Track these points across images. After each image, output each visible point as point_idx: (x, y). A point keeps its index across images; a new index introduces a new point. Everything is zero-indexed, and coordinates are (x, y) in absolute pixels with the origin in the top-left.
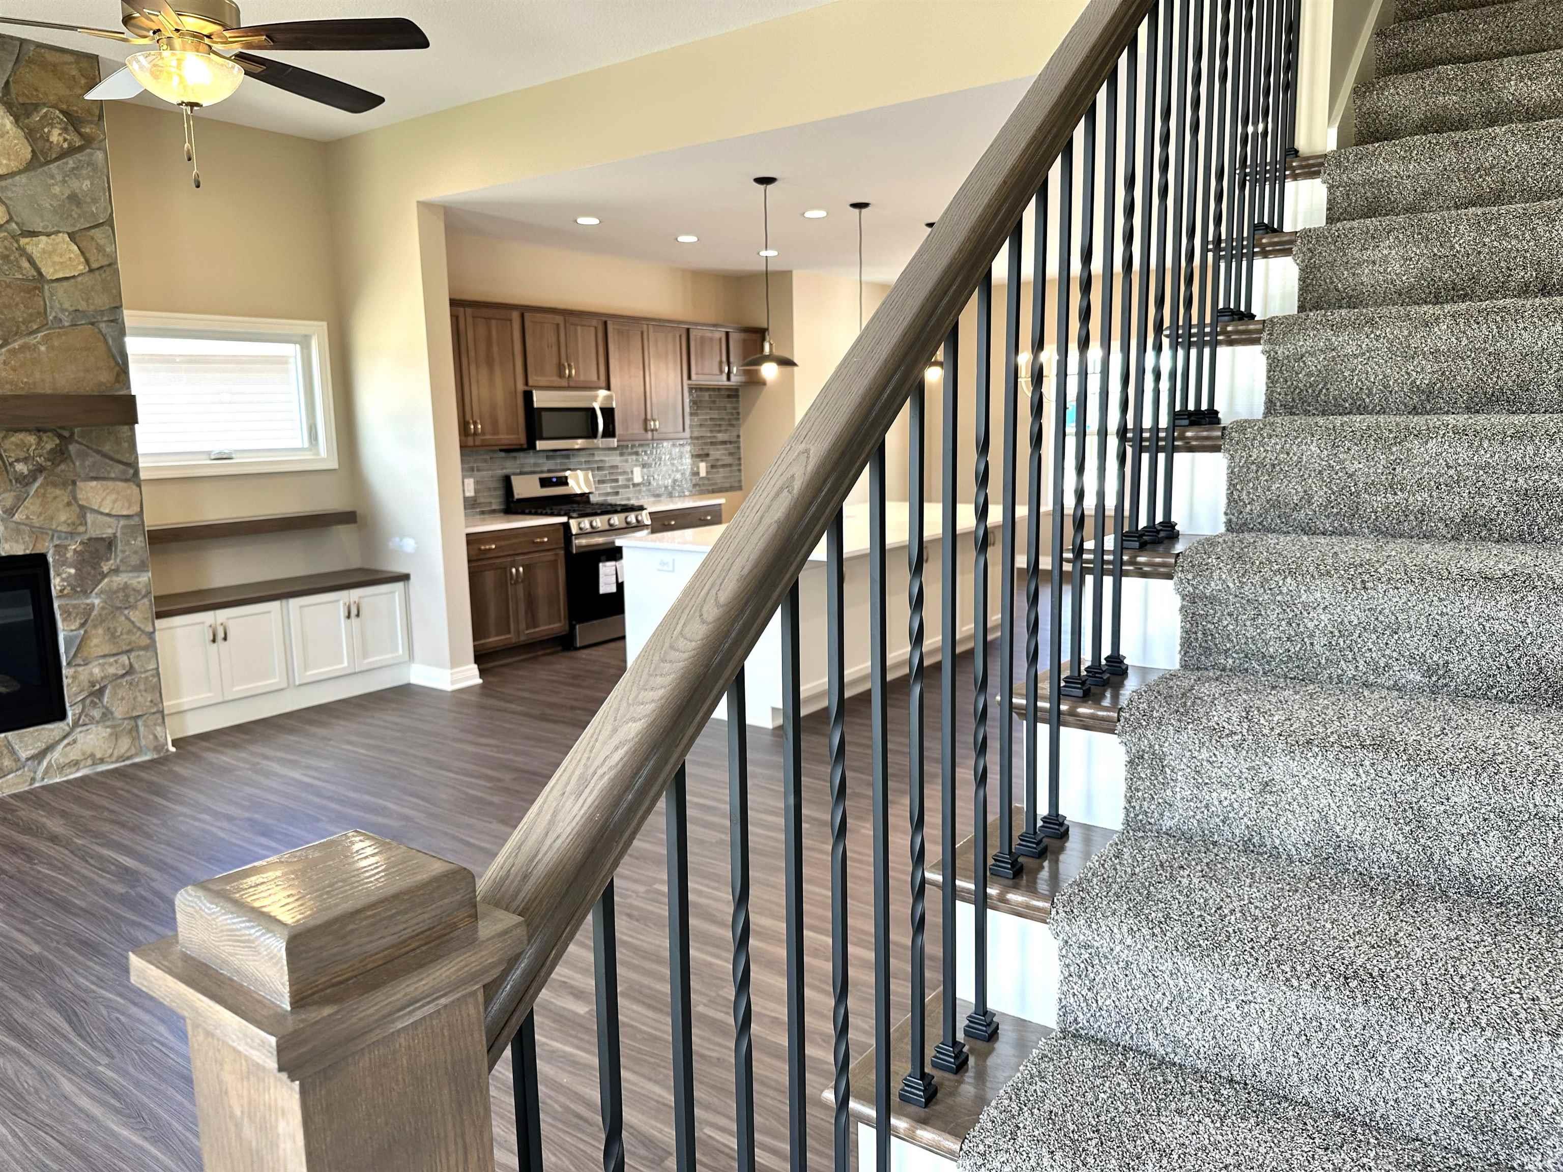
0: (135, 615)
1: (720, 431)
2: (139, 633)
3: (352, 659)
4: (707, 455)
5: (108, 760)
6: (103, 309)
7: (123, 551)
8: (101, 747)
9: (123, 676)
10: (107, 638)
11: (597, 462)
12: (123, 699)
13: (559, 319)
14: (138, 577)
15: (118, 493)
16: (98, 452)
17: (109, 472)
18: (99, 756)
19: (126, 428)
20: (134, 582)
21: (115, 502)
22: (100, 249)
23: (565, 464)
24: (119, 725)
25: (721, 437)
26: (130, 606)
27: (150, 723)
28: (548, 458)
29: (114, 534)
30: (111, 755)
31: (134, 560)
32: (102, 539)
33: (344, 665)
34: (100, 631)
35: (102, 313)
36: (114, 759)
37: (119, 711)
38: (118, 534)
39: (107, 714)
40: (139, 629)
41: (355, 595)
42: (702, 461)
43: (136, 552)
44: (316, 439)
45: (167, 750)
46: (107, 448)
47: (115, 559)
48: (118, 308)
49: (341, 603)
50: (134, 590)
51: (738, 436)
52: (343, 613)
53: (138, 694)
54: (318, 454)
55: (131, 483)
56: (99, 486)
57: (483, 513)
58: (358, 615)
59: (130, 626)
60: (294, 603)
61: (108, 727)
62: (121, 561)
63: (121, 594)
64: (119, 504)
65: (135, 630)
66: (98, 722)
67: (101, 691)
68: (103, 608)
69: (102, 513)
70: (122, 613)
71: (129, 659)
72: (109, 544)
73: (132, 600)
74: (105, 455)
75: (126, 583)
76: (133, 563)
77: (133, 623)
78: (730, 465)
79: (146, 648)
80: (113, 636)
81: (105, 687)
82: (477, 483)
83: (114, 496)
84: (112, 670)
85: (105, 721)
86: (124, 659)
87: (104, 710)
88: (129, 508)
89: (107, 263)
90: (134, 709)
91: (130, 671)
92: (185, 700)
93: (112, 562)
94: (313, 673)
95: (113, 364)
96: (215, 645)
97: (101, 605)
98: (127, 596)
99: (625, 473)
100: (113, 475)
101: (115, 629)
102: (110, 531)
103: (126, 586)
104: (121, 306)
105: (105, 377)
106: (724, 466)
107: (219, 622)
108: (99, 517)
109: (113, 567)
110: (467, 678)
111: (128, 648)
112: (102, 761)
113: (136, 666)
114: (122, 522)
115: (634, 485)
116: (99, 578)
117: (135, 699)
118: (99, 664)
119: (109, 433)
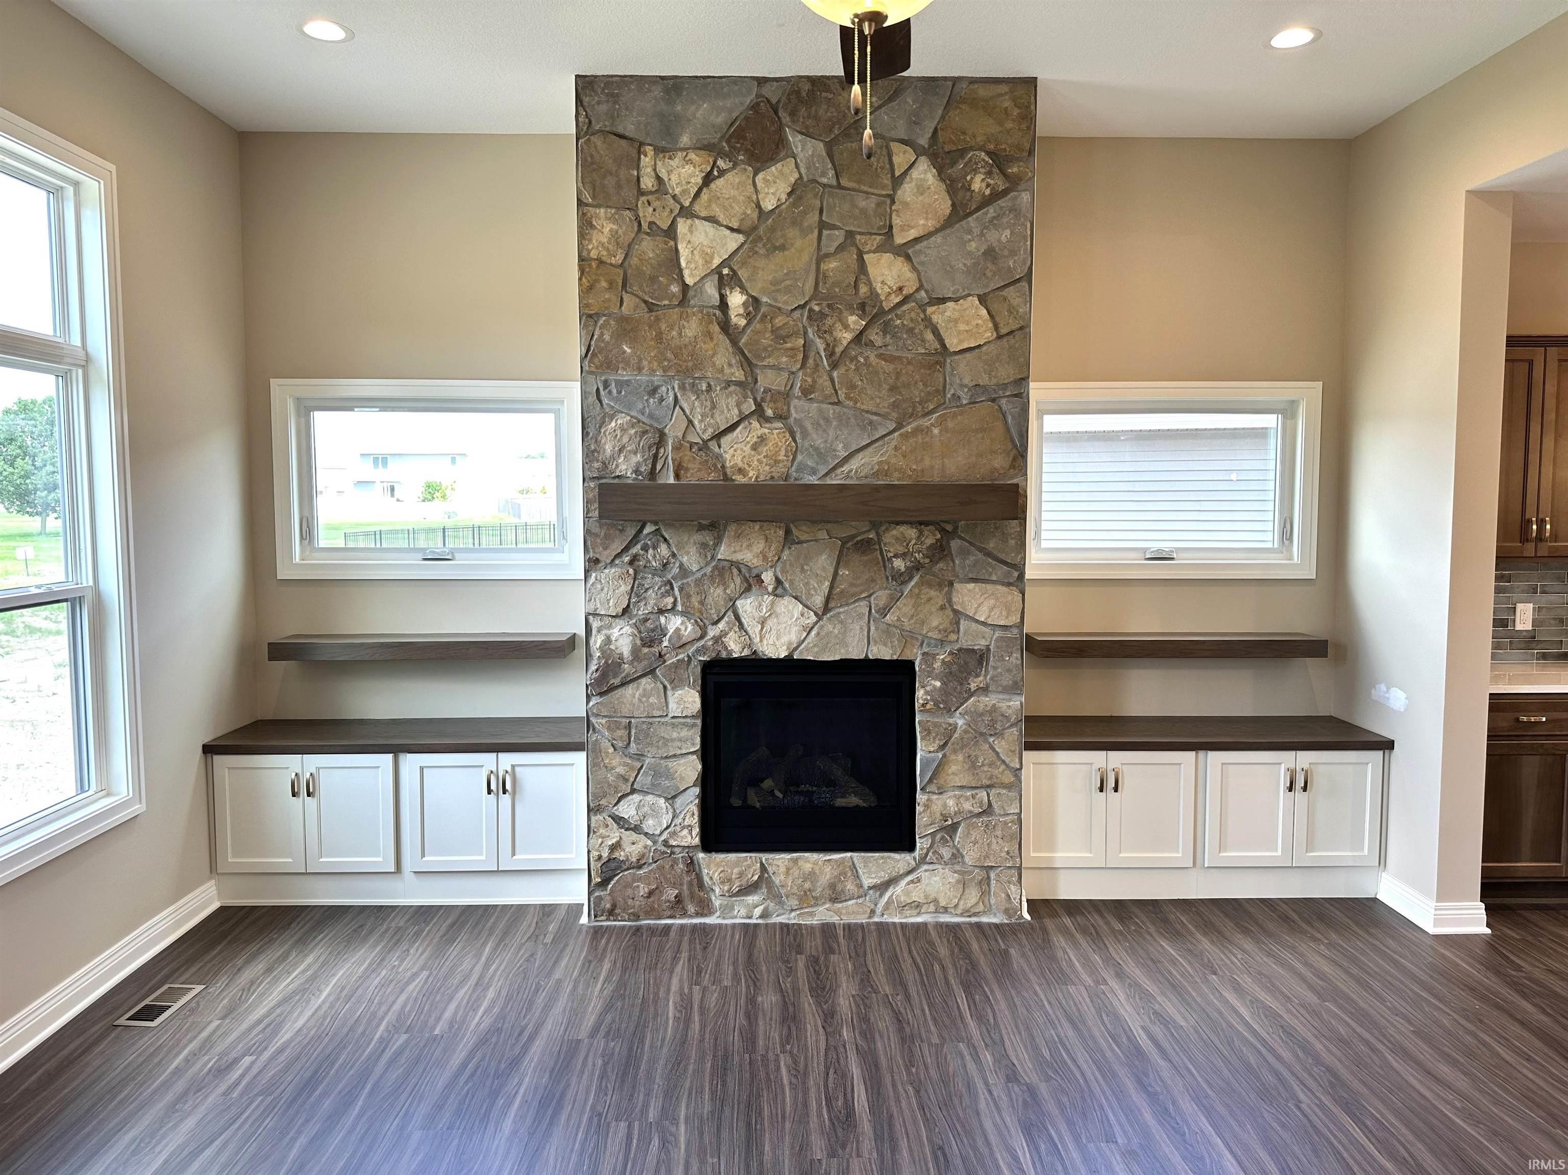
0: (1001, 746)
2: (1003, 767)
3: (1290, 848)
5: (952, 910)
6: (1006, 382)
7: (995, 668)
8: (946, 894)
9: (979, 815)
10: (966, 767)
12: (975, 843)
14: (1010, 700)
15: (997, 599)
16: (981, 550)
17: (991, 574)
18: (943, 903)
19: (1015, 523)
20: (1003, 705)
21: (992, 609)
22: (1012, 310)
24: (971, 873)
26: (996, 734)
27: (1004, 878)
29: (988, 646)
30: (956, 906)
31: (1007, 680)
32: (973, 651)
33: (1276, 854)
34: (960, 757)
35: (1005, 386)
36: (959, 912)
37: (970, 857)
38: (991, 647)
39: (957, 856)
40: (1004, 762)
41: (1305, 759)
43: (1009, 671)
44: (1291, 539)
45: (1021, 917)
46: (991, 545)
47: (985, 676)
48: (1023, 380)
49: (1283, 768)
50: (1003, 715)
52: (1284, 782)
53: (994, 840)
54: (1291, 558)
55: (1014, 588)
56: (977, 589)
58: (1305, 789)
59: (995, 758)
60: (1215, 758)
61: (955, 872)
62: (992, 679)
63: (987, 718)
64: (996, 611)
65: (999, 763)
66: (946, 864)
67: (954, 827)
68: (966, 732)
69: (977, 621)
70: (986, 741)
71: (988, 795)
72: (980, 657)
73: (998, 726)
74: (988, 554)
75: (994, 705)
76: (1005, 683)
77: (997, 754)
79: (1009, 787)
80: (972, 765)
81: (958, 823)
83: (992, 602)
84: (967, 806)
85: (953, 864)
86: (983, 794)
87: (955, 851)
88: (1007, 617)
89: (1018, 326)
90: (987, 857)
91: (988, 810)
92: (1059, 855)
93: (981, 678)
94: (1232, 855)
95: (1010, 446)
96: (1104, 794)
97: (964, 727)
98: (993, 722)
100: (994, 578)
101: (977, 757)
102: (984, 642)
103: (994, 708)
104: (1028, 377)
105: (1000, 462)
107: (1110, 767)
108: (974, 625)
109: (982, 685)
111: (988, 783)
112: (946, 910)
113: (995, 805)
114: (998, 634)
116: (965, 695)
117: (989, 845)
118: (955, 796)
119: (997, 528)
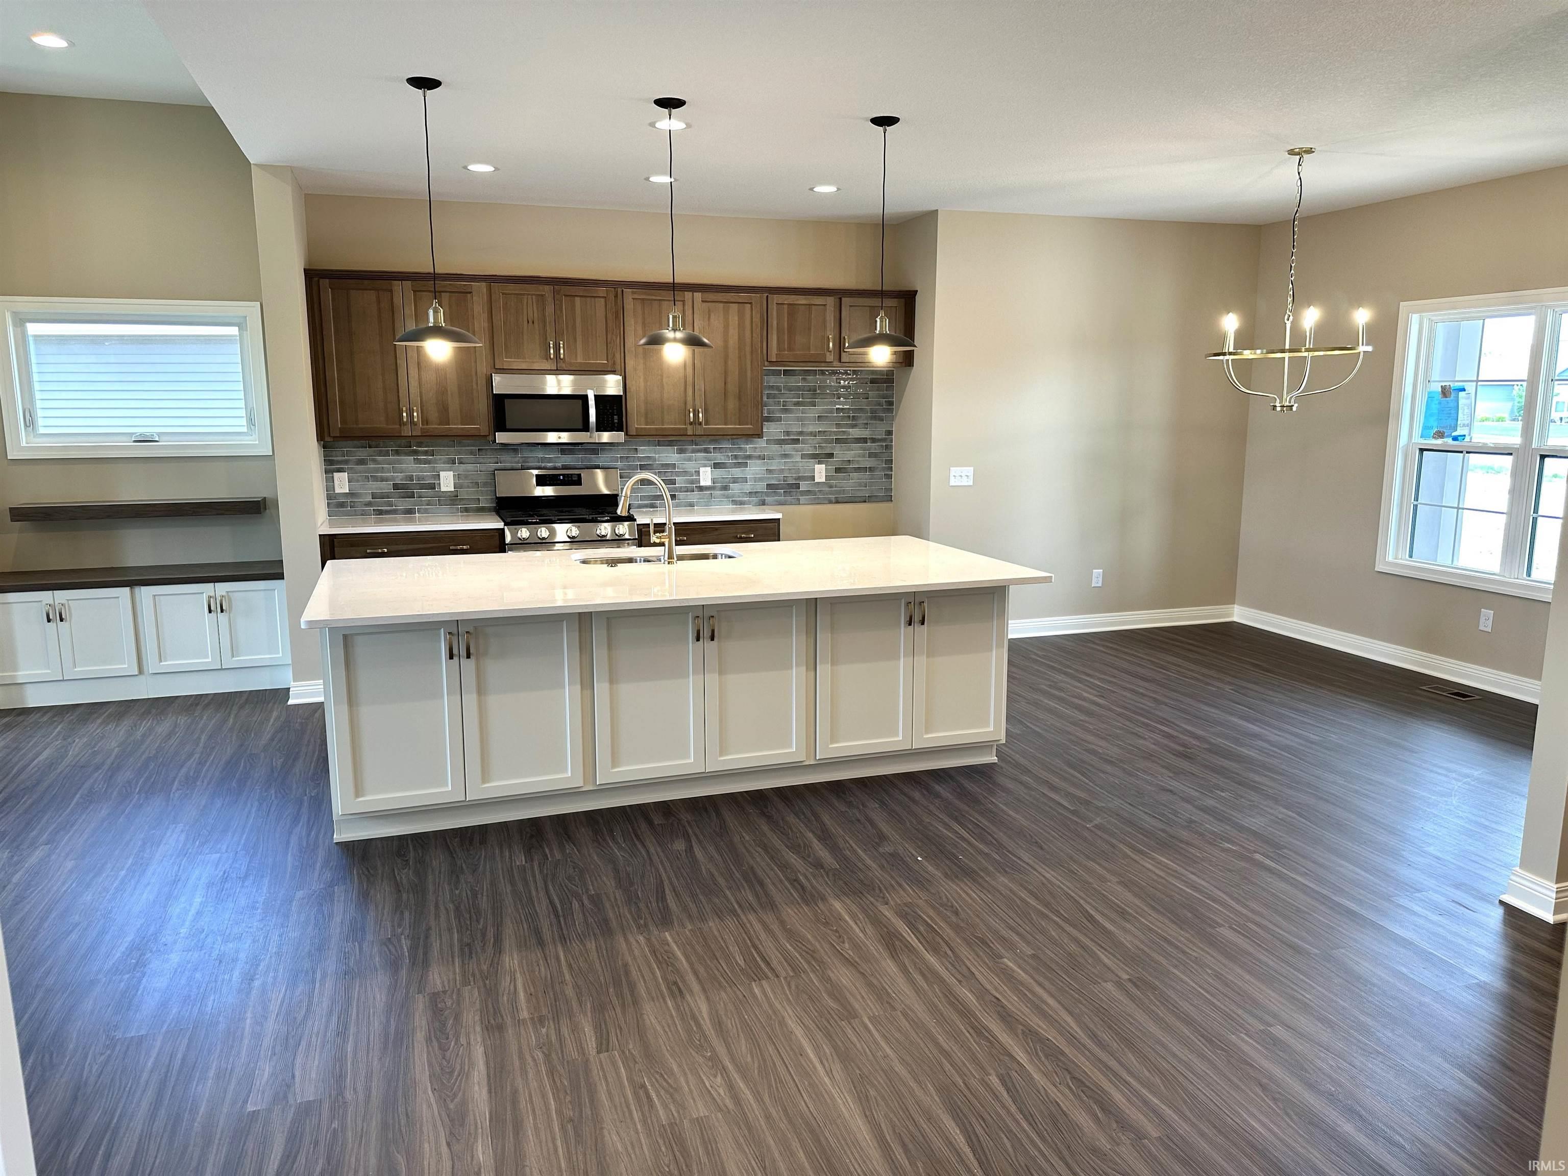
1: (854, 426)
4: (831, 455)
11: (640, 459)
13: (547, 289)
23: (590, 460)
25: (855, 433)
28: (563, 452)
42: (820, 463)
51: (890, 433)
57: (467, 510)
78: (871, 469)
82: (458, 477)
99: (685, 473)
106: (858, 470)
110: (312, 695)
115: (701, 489)
